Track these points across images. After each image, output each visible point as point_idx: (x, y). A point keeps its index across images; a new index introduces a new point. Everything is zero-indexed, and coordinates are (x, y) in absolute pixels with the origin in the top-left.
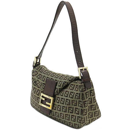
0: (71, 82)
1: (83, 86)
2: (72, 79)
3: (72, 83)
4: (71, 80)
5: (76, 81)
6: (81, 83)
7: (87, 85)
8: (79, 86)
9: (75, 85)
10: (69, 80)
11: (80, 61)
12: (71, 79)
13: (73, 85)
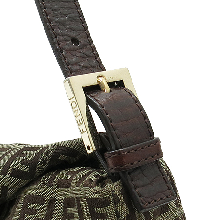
0: (28, 185)
1: (116, 202)
2: (32, 165)
3: (33, 190)
4: (26, 168)
5: (63, 175)
6: (101, 182)
7: (143, 190)
8: (84, 204)
9: (52, 201)
10: (16, 173)
11: (73, 34)
12: (23, 163)
13: (39, 200)
